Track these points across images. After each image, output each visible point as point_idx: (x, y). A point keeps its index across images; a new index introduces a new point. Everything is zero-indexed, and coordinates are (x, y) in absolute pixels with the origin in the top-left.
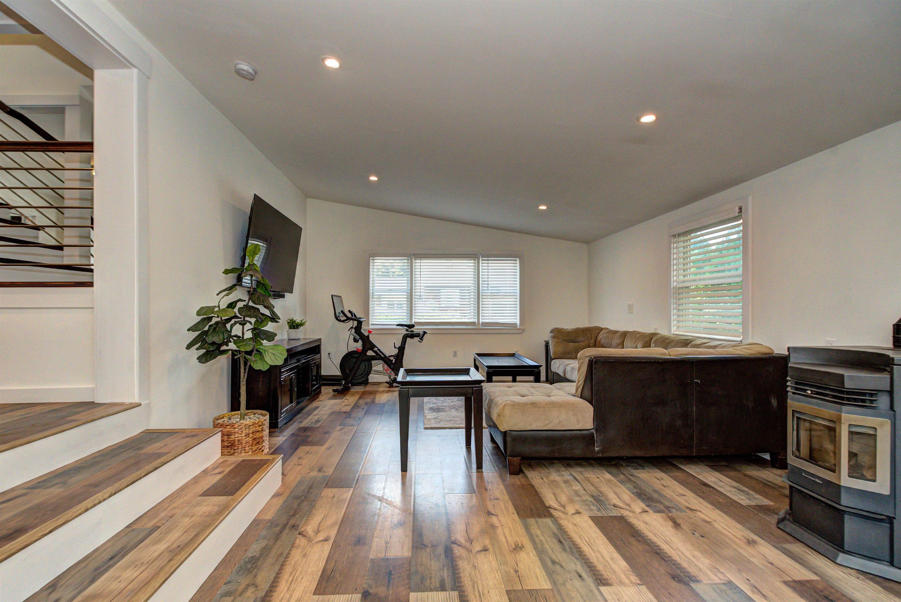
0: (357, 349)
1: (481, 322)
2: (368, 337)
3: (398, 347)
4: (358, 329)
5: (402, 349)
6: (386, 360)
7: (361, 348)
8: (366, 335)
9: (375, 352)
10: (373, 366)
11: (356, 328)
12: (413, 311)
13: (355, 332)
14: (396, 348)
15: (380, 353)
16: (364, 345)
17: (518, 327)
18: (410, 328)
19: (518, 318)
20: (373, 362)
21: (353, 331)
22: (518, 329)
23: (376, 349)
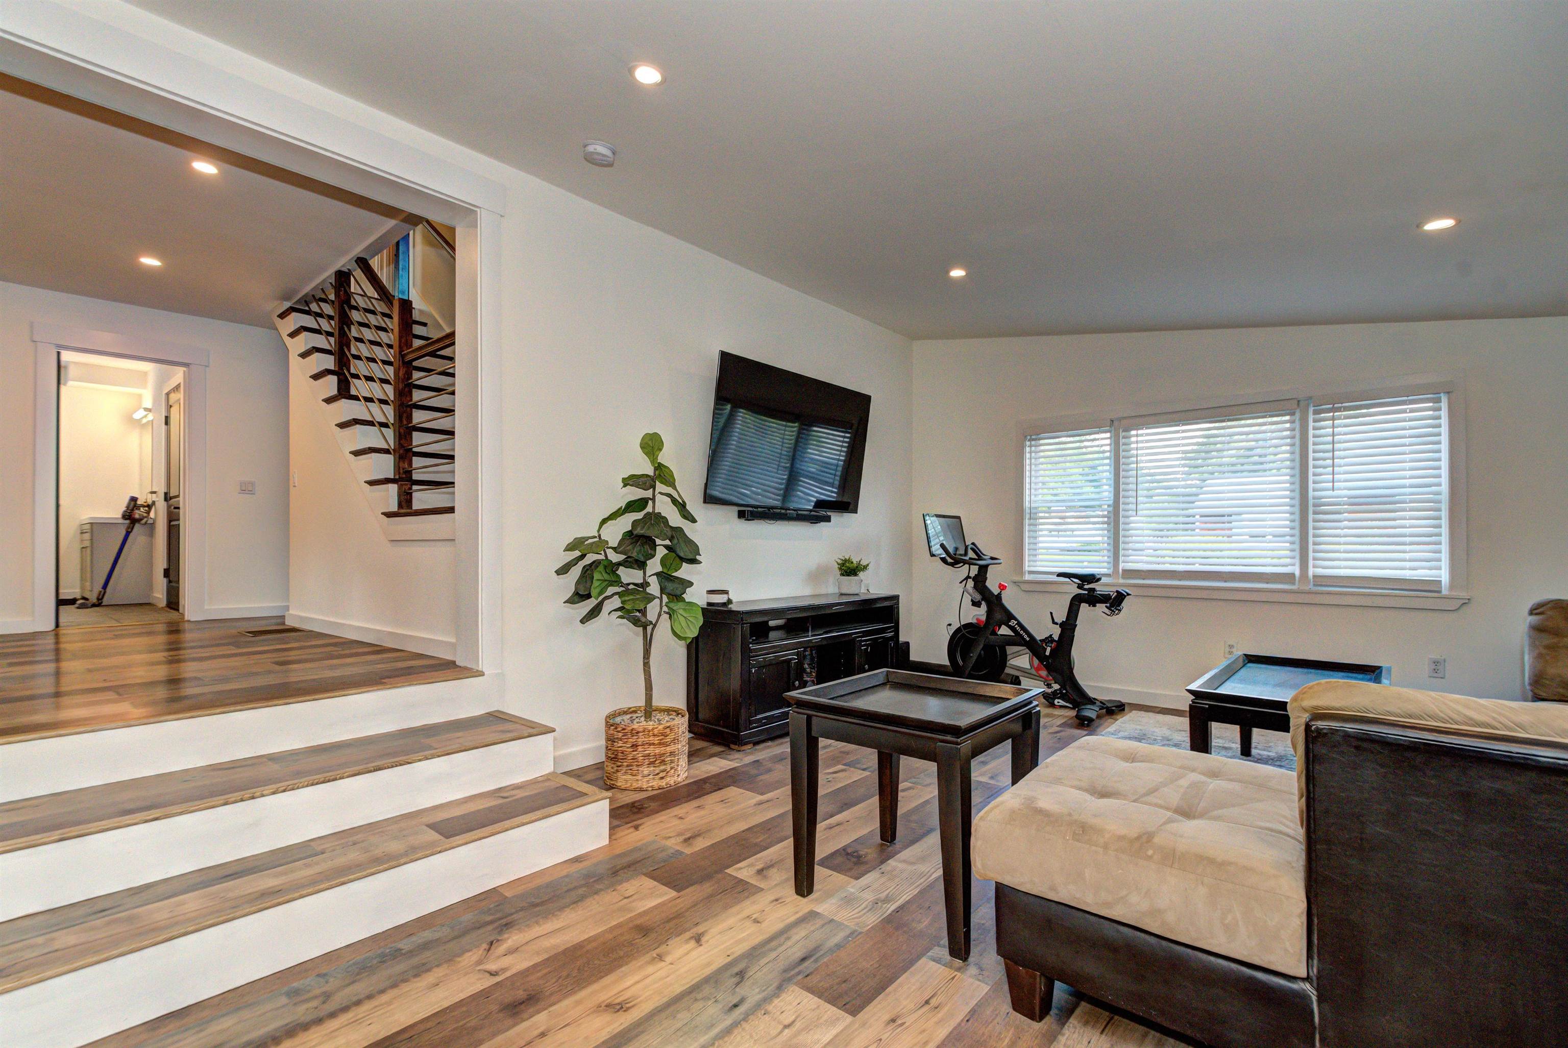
0: (977, 619)
1: (1311, 574)
2: (999, 597)
3: (1059, 621)
4: (980, 580)
5: (1068, 627)
6: (1033, 646)
7: (984, 618)
8: (996, 593)
9: (1012, 628)
10: (1009, 658)
11: (975, 579)
12: (1121, 546)
13: (975, 587)
14: (1056, 624)
15: (1022, 632)
16: (989, 613)
17: (1445, 592)
18: (1089, 583)
19: (1445, 563)
20: (1010, 650)
21: (971, 583)
22: (1445, 598)
23: (1013, 623)
